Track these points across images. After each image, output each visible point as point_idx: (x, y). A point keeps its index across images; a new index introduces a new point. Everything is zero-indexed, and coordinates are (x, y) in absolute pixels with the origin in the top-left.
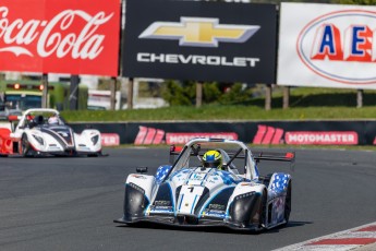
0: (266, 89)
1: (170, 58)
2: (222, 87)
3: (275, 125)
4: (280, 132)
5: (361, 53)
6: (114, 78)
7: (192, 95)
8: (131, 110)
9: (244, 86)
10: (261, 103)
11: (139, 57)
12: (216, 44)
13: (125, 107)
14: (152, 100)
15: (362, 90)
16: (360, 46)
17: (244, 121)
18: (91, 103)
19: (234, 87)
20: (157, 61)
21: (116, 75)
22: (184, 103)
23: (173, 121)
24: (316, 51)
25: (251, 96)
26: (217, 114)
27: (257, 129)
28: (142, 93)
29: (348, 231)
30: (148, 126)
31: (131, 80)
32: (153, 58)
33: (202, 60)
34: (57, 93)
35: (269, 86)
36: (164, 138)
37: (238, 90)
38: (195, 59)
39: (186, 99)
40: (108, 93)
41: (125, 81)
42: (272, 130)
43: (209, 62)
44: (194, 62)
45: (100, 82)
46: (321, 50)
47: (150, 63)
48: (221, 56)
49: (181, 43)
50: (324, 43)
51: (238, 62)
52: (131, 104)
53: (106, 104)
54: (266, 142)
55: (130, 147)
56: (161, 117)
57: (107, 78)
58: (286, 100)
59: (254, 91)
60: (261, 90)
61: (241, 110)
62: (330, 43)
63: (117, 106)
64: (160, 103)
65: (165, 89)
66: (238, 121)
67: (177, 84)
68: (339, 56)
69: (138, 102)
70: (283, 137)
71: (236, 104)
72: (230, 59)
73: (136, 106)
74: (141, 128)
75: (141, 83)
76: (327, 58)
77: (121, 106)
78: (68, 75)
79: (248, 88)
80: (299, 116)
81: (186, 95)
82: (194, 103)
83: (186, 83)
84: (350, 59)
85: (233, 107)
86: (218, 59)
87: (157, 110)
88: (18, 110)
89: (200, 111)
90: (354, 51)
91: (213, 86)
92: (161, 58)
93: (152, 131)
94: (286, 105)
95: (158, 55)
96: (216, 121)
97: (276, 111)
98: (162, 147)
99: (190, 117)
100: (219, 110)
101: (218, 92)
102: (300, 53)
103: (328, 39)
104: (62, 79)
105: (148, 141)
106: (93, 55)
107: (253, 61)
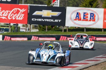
0: (63, 27)
1: (40, 20)
2: (52, 27)
3: (65, 36)
4: (66, 37)
5: (85, 19)
6: (26, 24)
7: (45, 29)
8: (30, 32)
9: (57, 26)
10: (61, 31)
11: (32, 19)
12: (51, 17)
13: (29, 31)
14: (35, 30)
15: (85, 28)
16: (85, 17)
17: (57, 35)
18: (21, 30)
19: (55, 27)
20: (37, 20)
21: (27, 24)
22: (43, 30)
23: (40, 35)
24: (75, 18)
25: (59, 29)
26: (51, 33)
27: (60, 37)
28: (33, 28)
29: (82, 61)
30: (34, 36)
31: (30, 25)
32: (36, 20)
33: (47, 20)
34: (13, 28)
35: (63, 26)
36: (38, 39)
37: (56, 27)
38: (46, 20)
39: (44, 30)
40: (25, 28)
41: (29, 25)
42: (64, 37)
43: (49, 21)
44: (46, 21)
45: (23, 25)
46: (76, 18)
47: (35, 21)
48: (52, 19)
49: (43, 16)
50: (77, 16)
51: (56, 21)
52: (30, 31)
53: (24, 31)
54: (62, 40)
55: (30, 41)
56: (38, 34)
57: (25, 24)
58: (67, 30)
59: (60, 28)
60: (61, 27)
61: (56, 32)
62: (78, 16)
63: (27, 31)
64: (37, 30)
65: (38, 27)
66: (56, 35)
67: (41, 26)
68: (80, 20)
69: (32, 30)
70: (67, 39)
71: (55, 31)
72: (54, 20)
73: (31, 31)
74: (33, 36)
75: (33, 26)
76: (77, 20)
77: (28, 31)
78: (15, 24)
79: (58, 27)
80: (70, 34)
81: (44, 29)
82: (45, 30)
83: (44, 26)
84: (83, 20)
85: (55, 32)
86: (51, 20)
87: (36, 32)
88: (3, 32)
89: (47, 32)
90: (84, 18)
91: (50, 26)
92: (38, 20)
93: (35, 37)
94: (67, 31)
95: (37, 19)
96: (51, 35)
97: (65, 32)
98: (37, 41)
99: (44, 34)
100: (51, 32)
101: (51, 28)
102: (71, 19)
103: (78, 15)
104: (14, 25)
105: (34, 39)
106: (21, 19)
107: (60, 21)
